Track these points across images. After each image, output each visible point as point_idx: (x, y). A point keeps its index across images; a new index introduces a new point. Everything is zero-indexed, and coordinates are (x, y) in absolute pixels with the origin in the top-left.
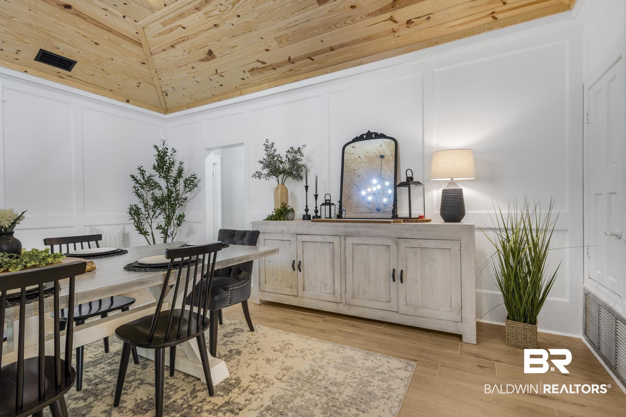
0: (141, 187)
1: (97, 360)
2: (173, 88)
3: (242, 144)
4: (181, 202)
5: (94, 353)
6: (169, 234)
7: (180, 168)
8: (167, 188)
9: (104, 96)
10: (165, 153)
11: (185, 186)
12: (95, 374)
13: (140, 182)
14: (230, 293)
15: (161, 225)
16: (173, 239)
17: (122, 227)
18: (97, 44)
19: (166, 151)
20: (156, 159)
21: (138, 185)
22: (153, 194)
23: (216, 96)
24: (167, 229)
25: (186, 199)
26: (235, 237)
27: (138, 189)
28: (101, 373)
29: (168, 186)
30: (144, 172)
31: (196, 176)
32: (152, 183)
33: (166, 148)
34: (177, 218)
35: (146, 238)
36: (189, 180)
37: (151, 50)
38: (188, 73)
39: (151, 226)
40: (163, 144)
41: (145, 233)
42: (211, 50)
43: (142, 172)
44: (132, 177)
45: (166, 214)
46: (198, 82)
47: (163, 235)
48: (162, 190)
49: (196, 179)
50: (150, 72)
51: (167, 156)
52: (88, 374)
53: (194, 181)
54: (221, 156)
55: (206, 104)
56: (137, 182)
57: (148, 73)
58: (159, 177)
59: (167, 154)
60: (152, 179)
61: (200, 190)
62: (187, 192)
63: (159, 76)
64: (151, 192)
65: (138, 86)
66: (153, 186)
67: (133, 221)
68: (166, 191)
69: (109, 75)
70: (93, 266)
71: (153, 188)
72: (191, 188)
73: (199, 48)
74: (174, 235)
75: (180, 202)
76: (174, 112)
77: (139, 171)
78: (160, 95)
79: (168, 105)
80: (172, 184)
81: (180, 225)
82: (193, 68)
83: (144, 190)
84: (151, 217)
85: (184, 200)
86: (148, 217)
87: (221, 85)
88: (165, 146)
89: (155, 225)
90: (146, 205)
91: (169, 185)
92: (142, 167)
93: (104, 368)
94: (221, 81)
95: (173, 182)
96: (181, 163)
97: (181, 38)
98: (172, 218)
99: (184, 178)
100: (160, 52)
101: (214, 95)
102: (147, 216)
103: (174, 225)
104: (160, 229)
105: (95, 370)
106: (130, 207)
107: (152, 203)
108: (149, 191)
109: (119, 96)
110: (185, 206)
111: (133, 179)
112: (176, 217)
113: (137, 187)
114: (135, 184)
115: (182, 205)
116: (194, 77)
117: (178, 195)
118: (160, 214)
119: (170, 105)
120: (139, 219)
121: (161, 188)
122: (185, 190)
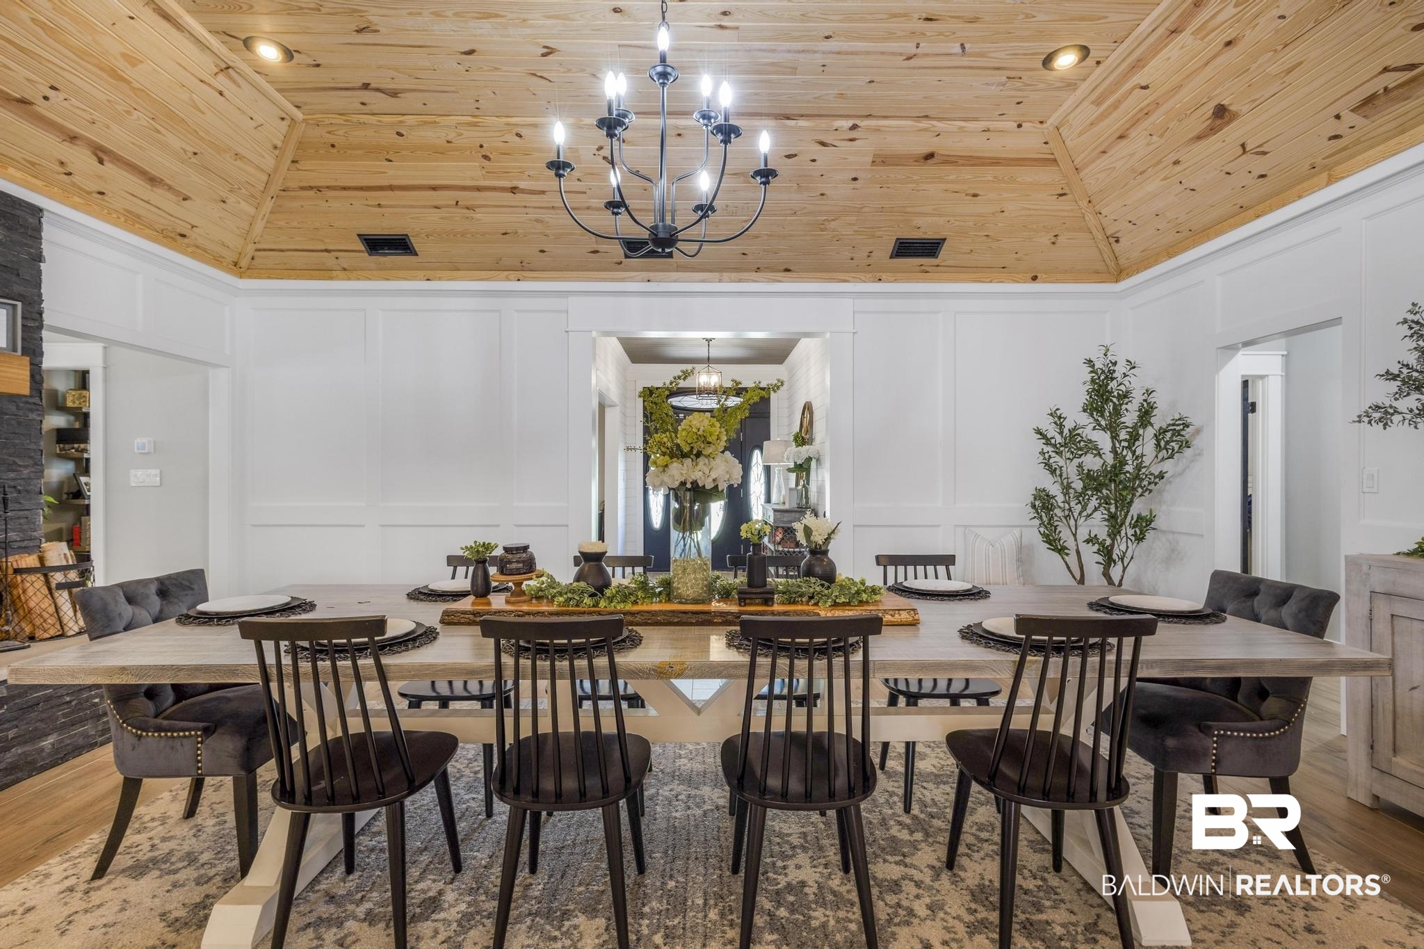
0: (1057, 453)
1: (942, 775)
2: (1130, 222)
3: (1336, 321)
4: (1150, 483)
5: (941, 761)
6: (1115, 557)
7: (1145, 403)
8: (1114, 450)
9: (991, 282)
10: (1110, 376)
11: (1158, 445)
12: (934, 797)
13: (1053, 441)
14: (1216, 742)
15: (1096, 535)
16: (1125, 569)
17: (1017, 532)
18: (975, 195)
19: (1112, 368)
20: (1087, 391)
21: (1050, 449)
22: (1080, 466)
23: (1248, 208)
24: (1112, 545)
25: (1161, 476)
26: (1258, 598)
27: (1050, 457)
28: (943, 801)
29: (1116, 448)
30: (1062, 420)
31: (1189, 420)
32: (1079, 442)
33: (1111, 362)
34: (1133, 522)
35: (1063, 558)
36: (1167, 431)
37: (1076, 163)
38: (1165, 179)
39: (1075, 535)
40: (1105, 355)
41: (1061, 551)
42: (1222, 105)
43: (1058, 419)
44: (1039, 432)
45: (1108, 510)
46: (1194, 190)
47: (1100, 559)
48: (1101, 458)
49: (1188, 426)
50: (1077, 207)
51: (1112, 379)
52: (925, 792)
53: (1183, 433)
54: (1286, 353)
55: (1217, 235)
56: (1048, 441)
57: (1072, 210)
58: (1094, 429)
59: (1115, 375)
60: (1078, 434)
61: (1199, 454)
62: (1163, 459)
63: (1097, 207)
64: (1076, 461)
65: (1054, 243)
66: (1081, 449)
67: (1037, 522)
68: (1109, 458)
69: (998, 240)
70: (916, 617)
71: (1080, 452)
72: (1173, 450)
73: (1189, 112)
74: (1126, 561)
75: (1145, 483)
76: (1137, 273)
77: (1051, 419)
78: (1103, 245)
79: (1122, 261)
80: (1126, 444)
81: (1143, 538)
82: (1176, 163)
83: (1062, 457)
84: (1076, 515)
85: (1155, 478)
86: (1069, 515)
87: (1263, 176)
88: (1110, 358)
89: (1083, 534)
90: (1067, 488)
91: (1117, 445)
92: (1058, 409)
93: (948, 794)
94: (1260, 165)
95: (1128, 437)
96: (1149, 392)
97: (1142, 110)
98: (1123, 523)
99: (1157, 427)
100: (1098, 158)
101: (1242, 207)
102: (1067, 513)
103: (1127, 538)
104: (1094, 544)
105: (936, 791)
106: (1035, 492)
107: (1078, 485)
108: (1072, 460)
109: (1017, 273)
110: (1160, 492)
111: (1039, 436)
112: (1132, 520)
113: (1048, 452)
114: (1044, 446)
115: (1151, 491)
116: (1181, 182)
117: (1139, 468)
118: (1096, 509)
119: (1127, 259)
120: (1051, 518)
121: (1099, 453)
122: (1157, 456)
